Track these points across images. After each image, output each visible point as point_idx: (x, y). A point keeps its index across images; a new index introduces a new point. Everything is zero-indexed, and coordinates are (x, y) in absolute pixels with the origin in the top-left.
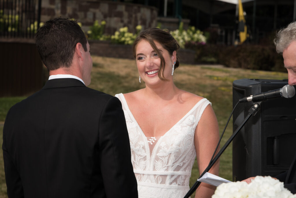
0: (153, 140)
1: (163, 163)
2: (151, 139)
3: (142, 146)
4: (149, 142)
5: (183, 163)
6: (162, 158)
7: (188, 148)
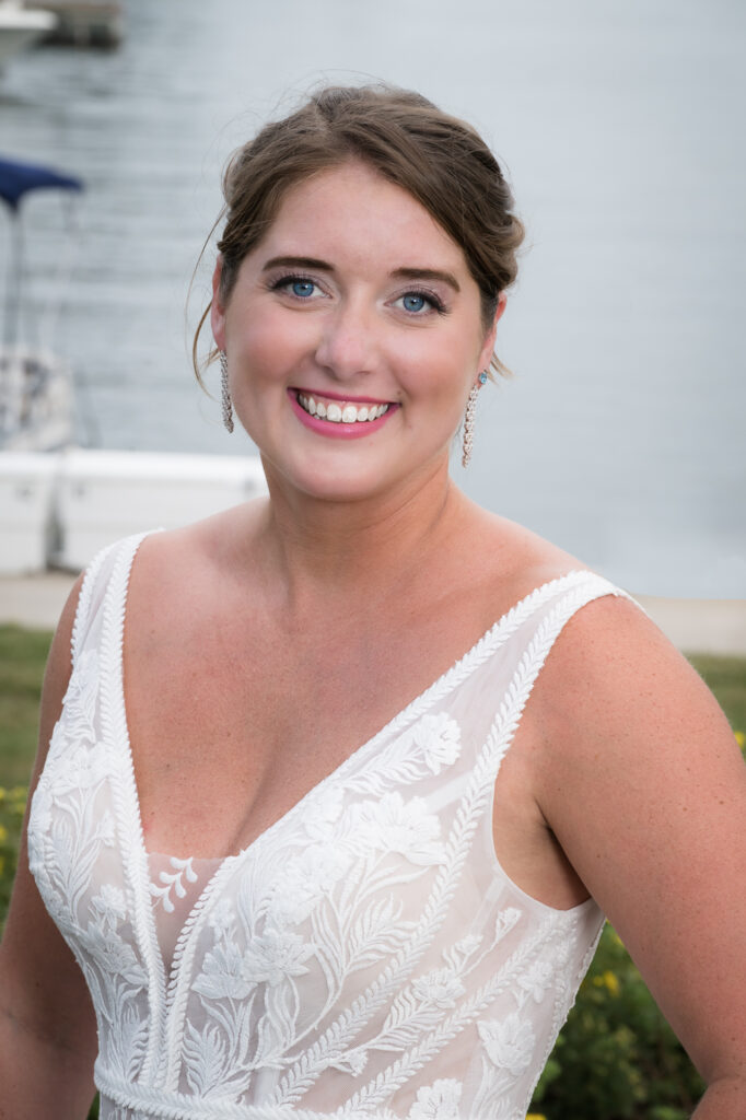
0: (178, 877)
1: (228, 1048)
2: (173, 871)
3: (114, 924)
4: (158, 891)
5: (371, 1053)
6: (222, 1011)
7: (383, 948)
